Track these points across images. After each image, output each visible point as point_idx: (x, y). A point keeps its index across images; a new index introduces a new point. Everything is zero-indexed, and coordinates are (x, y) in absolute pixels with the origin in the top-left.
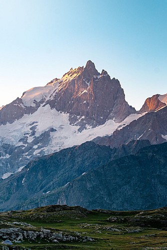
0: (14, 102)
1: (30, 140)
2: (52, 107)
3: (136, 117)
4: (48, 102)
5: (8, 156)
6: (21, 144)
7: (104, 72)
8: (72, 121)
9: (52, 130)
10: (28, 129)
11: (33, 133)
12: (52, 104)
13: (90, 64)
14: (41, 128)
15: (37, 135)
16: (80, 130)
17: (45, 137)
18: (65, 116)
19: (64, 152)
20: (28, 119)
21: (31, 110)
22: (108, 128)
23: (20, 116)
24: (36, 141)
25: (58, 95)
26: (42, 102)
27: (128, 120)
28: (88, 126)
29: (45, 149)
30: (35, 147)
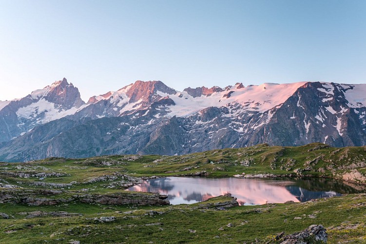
0: (27, 96)
1: (35, 116)
2: (46, 100)
3: (85, 106)
4: (44, 97)
5: (24, 124)
6: (30, 117)
7: (71, 84)
8: (56, 107)
9: (46, 111)
10: (34, 110)
11: (37, 113)
12: (46, 98)
13: (65, 79)
14: (40, 110)
15: (38, 113)
16: (59, 112)
17: (42, 115)
18: (52, 104)
19: (51, 122)
20: (34, 105)
21: (35, 101)
22: (72, 111)
23: (30, 104)
24: (38, 117)
25: (49, 94)
26: (41, 97)
27: (82, 107)
28: (63, 110)
29: (42, 120)
30: (38, 119)
